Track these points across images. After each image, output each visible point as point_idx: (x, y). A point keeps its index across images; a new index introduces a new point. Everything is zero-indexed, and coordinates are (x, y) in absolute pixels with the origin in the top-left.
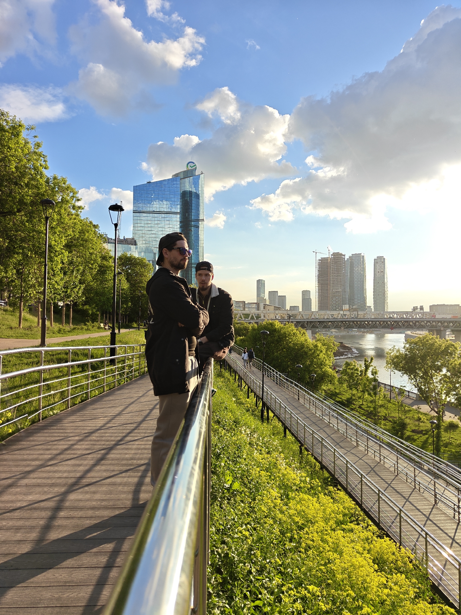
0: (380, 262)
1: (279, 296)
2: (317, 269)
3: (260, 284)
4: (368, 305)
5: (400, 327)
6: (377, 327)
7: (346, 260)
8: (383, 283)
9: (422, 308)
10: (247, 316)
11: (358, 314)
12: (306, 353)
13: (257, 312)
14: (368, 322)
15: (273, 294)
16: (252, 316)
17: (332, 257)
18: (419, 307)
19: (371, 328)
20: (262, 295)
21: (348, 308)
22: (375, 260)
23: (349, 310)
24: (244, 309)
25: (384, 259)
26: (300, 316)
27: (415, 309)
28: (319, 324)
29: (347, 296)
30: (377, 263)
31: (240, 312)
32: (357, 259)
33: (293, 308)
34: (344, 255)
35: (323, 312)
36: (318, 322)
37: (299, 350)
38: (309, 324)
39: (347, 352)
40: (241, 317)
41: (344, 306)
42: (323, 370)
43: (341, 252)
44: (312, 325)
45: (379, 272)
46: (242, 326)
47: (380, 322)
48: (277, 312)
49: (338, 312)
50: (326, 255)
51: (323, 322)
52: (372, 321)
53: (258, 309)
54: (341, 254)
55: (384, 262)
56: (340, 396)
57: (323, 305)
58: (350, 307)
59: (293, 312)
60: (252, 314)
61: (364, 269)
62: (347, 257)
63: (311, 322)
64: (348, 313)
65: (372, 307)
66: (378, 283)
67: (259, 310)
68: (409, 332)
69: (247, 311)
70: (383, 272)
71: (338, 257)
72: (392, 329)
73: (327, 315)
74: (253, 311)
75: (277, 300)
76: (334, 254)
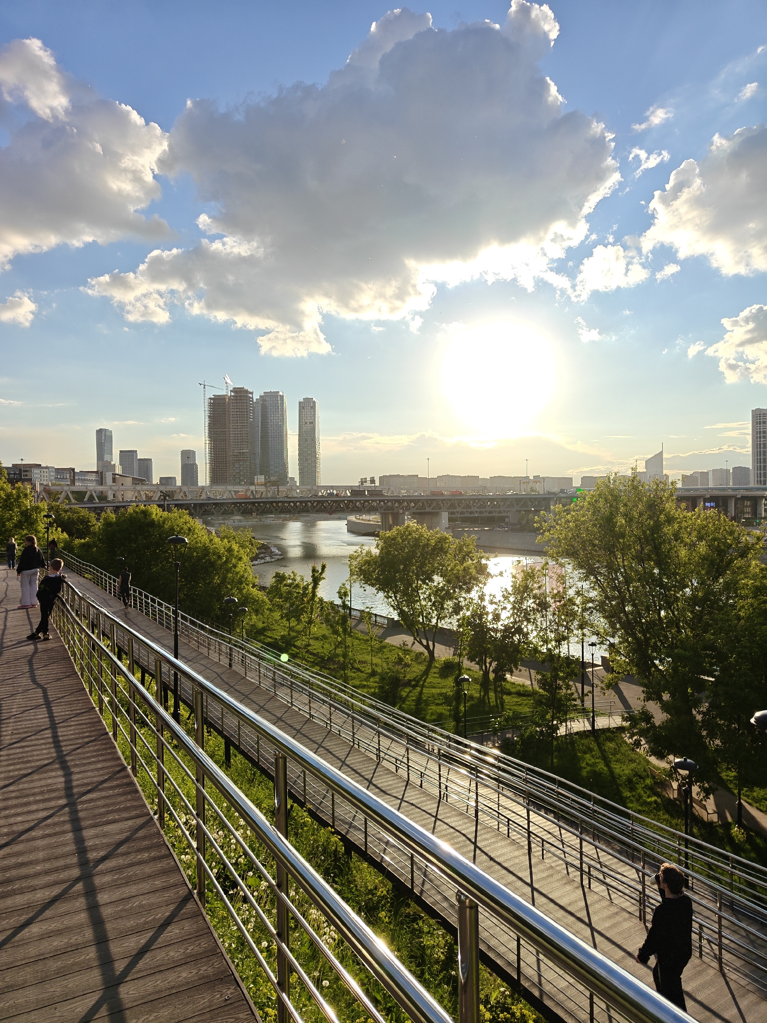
0: (307, 408)
1: (140, 460)
2: (207, 413)
3: (103, 439)
4: (290, 475)
5: (342, 510)
6: (308, 511)
7: (255, 401)
8: (312, 440)
9: (373, 481)
10: (79, 496)
11: (278, 491)
12: (212, 564)
13: (100, 488)
14: (295, 503)
15: (127, 456)
16: (91, 496)
17: (233, 394)
18: (368, 479)
19: (299, 512)
20: (107, 458)
21: (263, 480)
22: (300, 403)
23: (265, 485)
24: (73, 482)
25: (314, 402)
26: (182, 494)
27: (363, 481)
28: (215, 508)
29: (258, 461)
30: (303, 408)
31: (66, 488)
32: (273, 402)
33: (165, 481)
34: (252, 393)
35: (220, 488)
36: (214, 504)
37: (199, 559)
38: (198, 508)
39: (263, 553)
40: (67, 498)
41: (256, 477)
42: (244, 591)
43: (246, 388)
44: (203, 509)
45: (306, 423)
46: (75, 516)
47: (312, 502)
48: (139, 488)
49: (246, 487)
50: (223, 391)
51: (222, 504)
52: (301, 502)
53: (101, 482)
54: (247, 392)
55: (313, 407)
56: (269, 634)
57: (217, 475)
58: (265, 479)
59: (169, 488)
60: (91, 491)
61: (282, 419)
62: (256, 397)
63: (201, 505)
64: (262, 489)
65: (297, 479)
66: (306, 440)
67: (102, 484)
68: (352, 518)
69: (79, 486)
70: (313, 423)
71: (241, 395)
72: (331, 513)
73: (226, 492)
74: (92, 486)
75: (136, 466)
76: (236, 390)
